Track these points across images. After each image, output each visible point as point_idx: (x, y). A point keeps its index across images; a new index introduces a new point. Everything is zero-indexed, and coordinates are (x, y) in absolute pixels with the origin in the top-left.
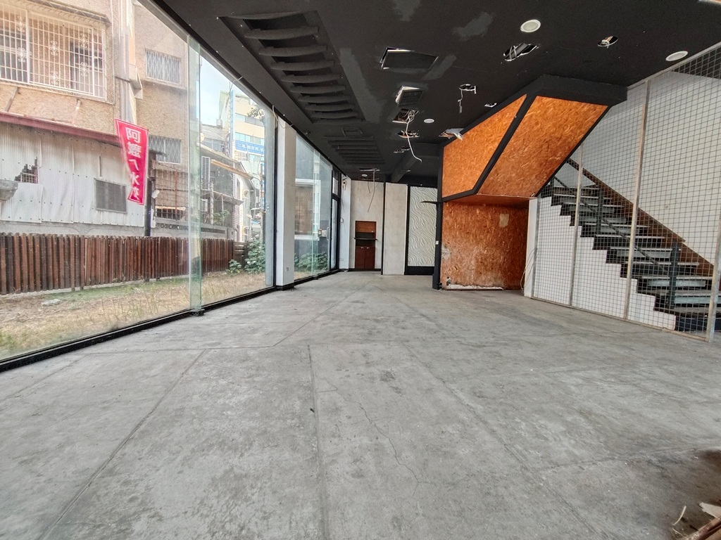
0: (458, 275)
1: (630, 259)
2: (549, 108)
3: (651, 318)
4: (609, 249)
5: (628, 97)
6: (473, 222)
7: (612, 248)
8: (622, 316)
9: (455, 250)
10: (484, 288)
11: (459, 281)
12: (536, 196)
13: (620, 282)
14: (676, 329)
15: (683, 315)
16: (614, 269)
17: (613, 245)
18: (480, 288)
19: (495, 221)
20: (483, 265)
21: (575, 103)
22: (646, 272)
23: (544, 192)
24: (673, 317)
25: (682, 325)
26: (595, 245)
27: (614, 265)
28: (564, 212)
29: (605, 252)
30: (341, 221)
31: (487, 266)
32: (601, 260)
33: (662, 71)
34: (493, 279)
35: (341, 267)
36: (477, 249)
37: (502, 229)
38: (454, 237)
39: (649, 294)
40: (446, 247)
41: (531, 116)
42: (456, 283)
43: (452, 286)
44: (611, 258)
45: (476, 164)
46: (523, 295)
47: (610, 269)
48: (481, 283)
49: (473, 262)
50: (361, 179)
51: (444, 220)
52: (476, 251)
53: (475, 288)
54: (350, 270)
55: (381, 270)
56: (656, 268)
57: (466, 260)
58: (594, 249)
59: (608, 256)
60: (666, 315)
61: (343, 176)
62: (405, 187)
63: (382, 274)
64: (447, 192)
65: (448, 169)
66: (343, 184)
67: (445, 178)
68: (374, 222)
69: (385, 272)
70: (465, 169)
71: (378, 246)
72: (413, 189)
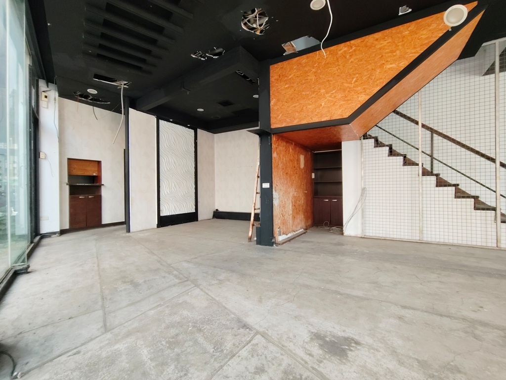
0: (284, 224)
6: (289, 162)
8: (495, 246)
9: (281, 194)
11: (285, 230)
13: (476, 214)
16: (465, 203)
20: (296, 209)
26: (437, 182)
27: (465, 200)
30: (42, 155)
32: (448, 196)
35: (45, 228)
36: (292, 190)
37: (301, 170)
38: (280, 178)
40: (275, 191)
42: (283, 234)
45: (357, 86)
46: (342, 233)
47: (460, 203)
49: (291, 206)
50: (84, 98)
52: (291, 194)
54: (63, 232)
57: (287, 204)
58: (437, 186)
59: (456, 193)
61: (42, 84)
62: (153, 119)
63: (128, 230)
64: (285, 121)
65: (283, 92)
66: (43, 98)
67: (275, 104)
68: (99, 163)
69: (133, 227)
70: (327, 93)
71: (105, 193)
72: (161, 122)
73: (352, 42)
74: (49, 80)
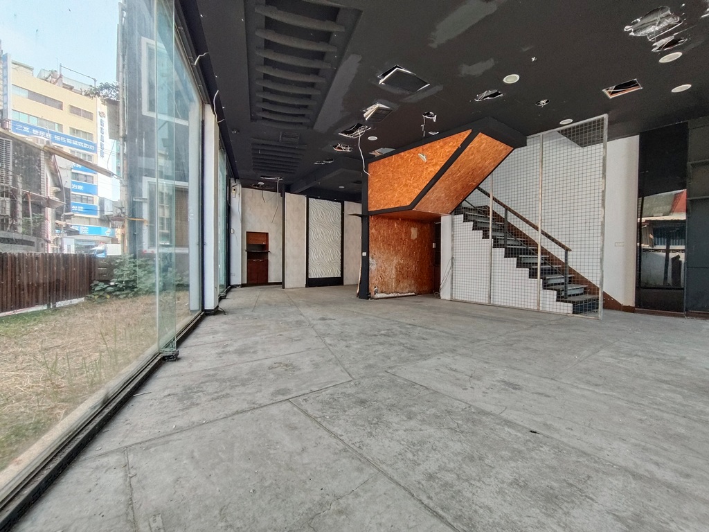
0: (383, 285)
1: (539, 264)
2: (483, 144)
3: (555, 307)
4: (518, 257)
5: (528, 144)
6: (393, 235)
7: (520, 256)
8: (536, 308)
9: (380, 261)
10: (402, 294)
11: (384, 290)
12: (451, 214)
13: (529, 282)
14: (573, 313)
15: (577, 303)
16: (523, 272)
17: (521, 254)
18: (399, 295)
19: (408, 234)
20: (402, 274)
21: (498, 142)
22: (549, 274)
23: (457, 211)
24: (571, 305)
25: (577, 309)
26: (506, 253)
27: (523, 269)
28: (475, 228)
29: (515, 259)
30: (232, 231)
31: (403, 275)
32: (512, 266)
33: (552, 130)
34: (408, 286)
35: (233, 282)
36: (397, 259)
37: (413, 241)
38: (379, 249)
39: (552, 289)
40: (372, 258)
41: (471, 148)
42: (382, 292)
43: (378, 295)
44: (520, 265)
45: (414, 183)
46: (439, 297)
47: (520, 272)
48: (400, 291)
49: (394, 271)
50: (256, 187)
51: (370, 233)
52: (395, 262)
53: (396, 295)
54: (243, 286)
55: (282, 284)
56: (552, 270)
57: (389, 269)
58: (505, 257)
59: (517, 263)
60: (566, 304)
61: (232, 181)
62: (304, 198)
63: (284, 288)
64: (376, 206)
65: (375, 185)
66: (233, 191)
67: (371, 193)
68: (267, 234)
69: (287, 285)
70: (398, 186)
71: (271, 258)
72: (311, 200)
73: (411, 150)
74: (236, 178)
